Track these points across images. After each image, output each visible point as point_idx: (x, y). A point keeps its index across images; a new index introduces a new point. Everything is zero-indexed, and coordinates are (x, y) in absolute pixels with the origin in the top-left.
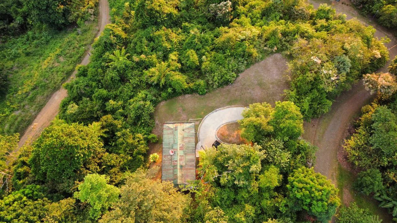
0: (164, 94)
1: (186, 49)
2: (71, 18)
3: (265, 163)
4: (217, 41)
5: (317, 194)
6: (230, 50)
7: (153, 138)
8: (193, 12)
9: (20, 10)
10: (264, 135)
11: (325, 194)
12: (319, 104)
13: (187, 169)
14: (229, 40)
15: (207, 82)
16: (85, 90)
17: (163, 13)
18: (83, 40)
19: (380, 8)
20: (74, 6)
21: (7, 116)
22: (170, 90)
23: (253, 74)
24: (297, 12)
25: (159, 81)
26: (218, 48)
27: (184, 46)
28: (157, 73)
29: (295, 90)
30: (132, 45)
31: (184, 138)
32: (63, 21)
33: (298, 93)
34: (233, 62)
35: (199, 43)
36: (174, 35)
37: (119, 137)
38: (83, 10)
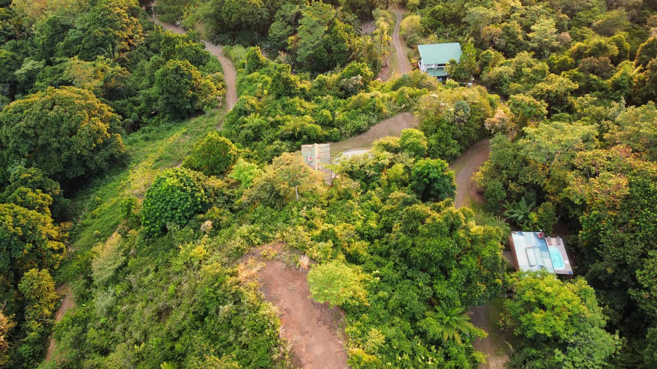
0: (298, 143)
2: (198, 104)
4: (349, 104)
6: (361, 107)
8: (325, 92)
14: (360, 97)
18: (211, 121)
22: (305, 137)
23: (384, 127)
24: (424, 84)
25: (294, 131)
28: (292, 126)
30: (266, 113)
31: (320, 153)
32: (190, 107)
34: (365, 117)
35: (332, 106)
38: (211, 97)
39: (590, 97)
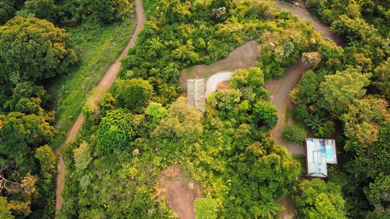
0: (185, 65)
1: (197, 37)
2: (118, 16)
3: (242, 99)
4: (216, 32)
5: (266, 109)
6: (224, 38)
7: (180, 89)
8: (201, 13)
9: (77, 9)
10: (242, 85)
11: (270, 110)
12: (276, 70)
13: (201, 102)
14: (224, 32)
15: (211, 57)
16: (135, 62)
17: (183, 15)
18: (128, 31)
19: (322, 10)
20: (121, 8)
21: (83, 79)
22: (188, 62)
23: (238, 53)
24: (267, 14)
25: (182, 56)
26: (218, 37)
27: (196, 36)
28: (181, 52)
29: (262, 62)
30: (163, 35)
31: (198, 87)
32: (113, 18)
33: (264, 64)
34: (226, 46)
35: (205, 34)
36: (189, 29)
37: (160, 89)
38: (126, 10)
39: (373, 28)
